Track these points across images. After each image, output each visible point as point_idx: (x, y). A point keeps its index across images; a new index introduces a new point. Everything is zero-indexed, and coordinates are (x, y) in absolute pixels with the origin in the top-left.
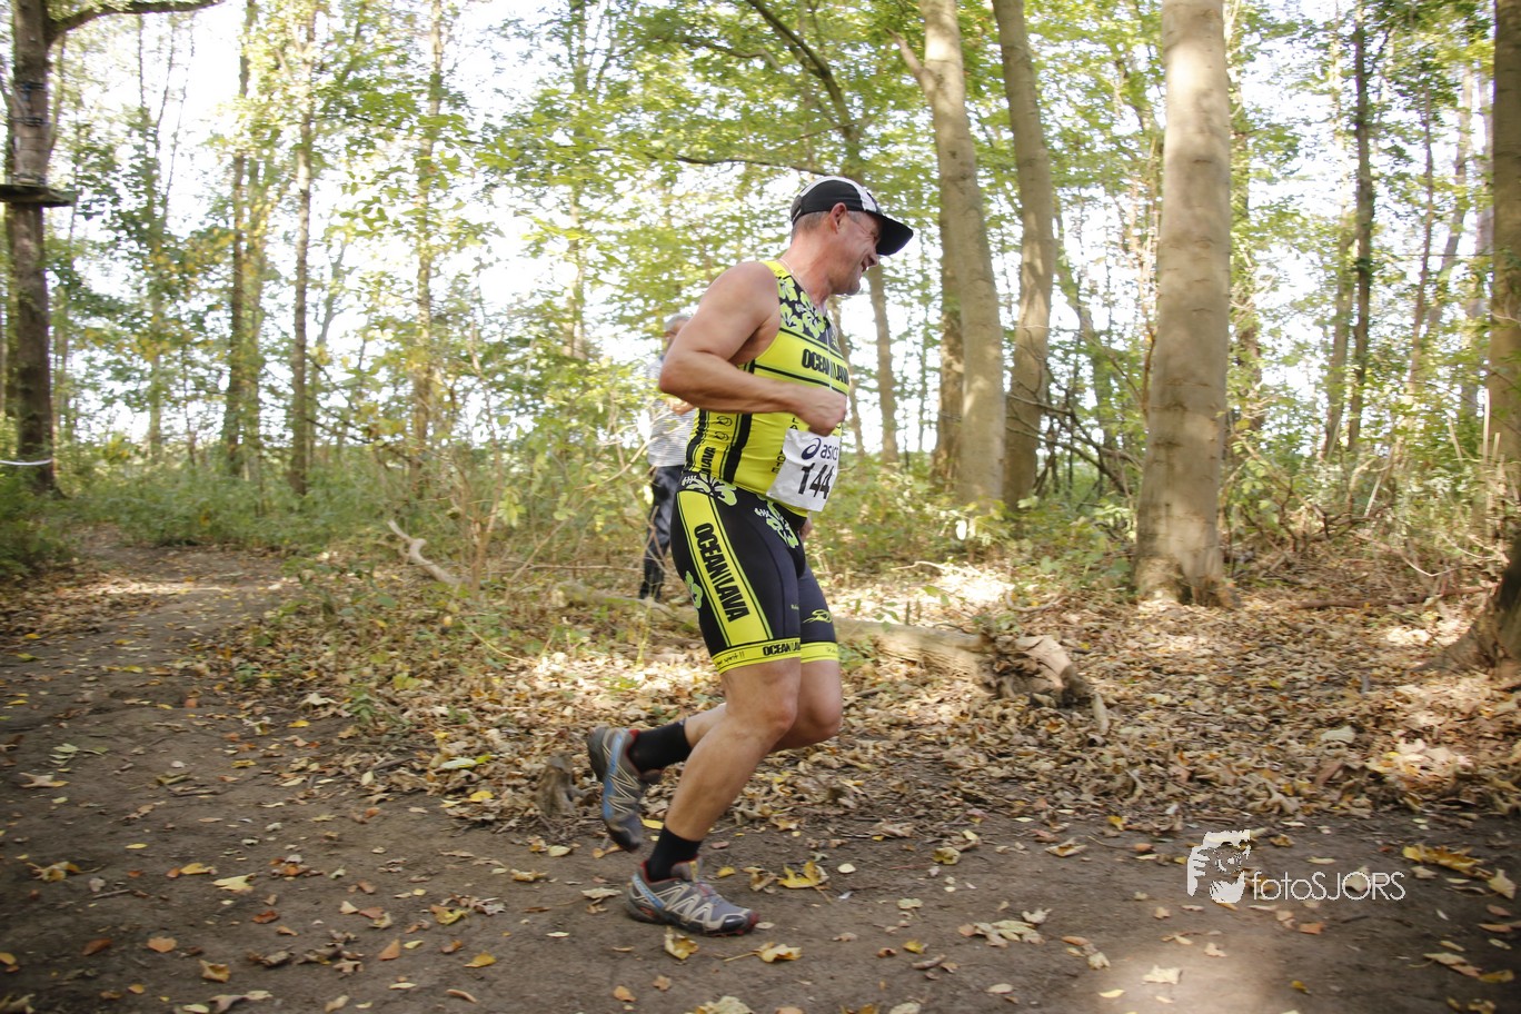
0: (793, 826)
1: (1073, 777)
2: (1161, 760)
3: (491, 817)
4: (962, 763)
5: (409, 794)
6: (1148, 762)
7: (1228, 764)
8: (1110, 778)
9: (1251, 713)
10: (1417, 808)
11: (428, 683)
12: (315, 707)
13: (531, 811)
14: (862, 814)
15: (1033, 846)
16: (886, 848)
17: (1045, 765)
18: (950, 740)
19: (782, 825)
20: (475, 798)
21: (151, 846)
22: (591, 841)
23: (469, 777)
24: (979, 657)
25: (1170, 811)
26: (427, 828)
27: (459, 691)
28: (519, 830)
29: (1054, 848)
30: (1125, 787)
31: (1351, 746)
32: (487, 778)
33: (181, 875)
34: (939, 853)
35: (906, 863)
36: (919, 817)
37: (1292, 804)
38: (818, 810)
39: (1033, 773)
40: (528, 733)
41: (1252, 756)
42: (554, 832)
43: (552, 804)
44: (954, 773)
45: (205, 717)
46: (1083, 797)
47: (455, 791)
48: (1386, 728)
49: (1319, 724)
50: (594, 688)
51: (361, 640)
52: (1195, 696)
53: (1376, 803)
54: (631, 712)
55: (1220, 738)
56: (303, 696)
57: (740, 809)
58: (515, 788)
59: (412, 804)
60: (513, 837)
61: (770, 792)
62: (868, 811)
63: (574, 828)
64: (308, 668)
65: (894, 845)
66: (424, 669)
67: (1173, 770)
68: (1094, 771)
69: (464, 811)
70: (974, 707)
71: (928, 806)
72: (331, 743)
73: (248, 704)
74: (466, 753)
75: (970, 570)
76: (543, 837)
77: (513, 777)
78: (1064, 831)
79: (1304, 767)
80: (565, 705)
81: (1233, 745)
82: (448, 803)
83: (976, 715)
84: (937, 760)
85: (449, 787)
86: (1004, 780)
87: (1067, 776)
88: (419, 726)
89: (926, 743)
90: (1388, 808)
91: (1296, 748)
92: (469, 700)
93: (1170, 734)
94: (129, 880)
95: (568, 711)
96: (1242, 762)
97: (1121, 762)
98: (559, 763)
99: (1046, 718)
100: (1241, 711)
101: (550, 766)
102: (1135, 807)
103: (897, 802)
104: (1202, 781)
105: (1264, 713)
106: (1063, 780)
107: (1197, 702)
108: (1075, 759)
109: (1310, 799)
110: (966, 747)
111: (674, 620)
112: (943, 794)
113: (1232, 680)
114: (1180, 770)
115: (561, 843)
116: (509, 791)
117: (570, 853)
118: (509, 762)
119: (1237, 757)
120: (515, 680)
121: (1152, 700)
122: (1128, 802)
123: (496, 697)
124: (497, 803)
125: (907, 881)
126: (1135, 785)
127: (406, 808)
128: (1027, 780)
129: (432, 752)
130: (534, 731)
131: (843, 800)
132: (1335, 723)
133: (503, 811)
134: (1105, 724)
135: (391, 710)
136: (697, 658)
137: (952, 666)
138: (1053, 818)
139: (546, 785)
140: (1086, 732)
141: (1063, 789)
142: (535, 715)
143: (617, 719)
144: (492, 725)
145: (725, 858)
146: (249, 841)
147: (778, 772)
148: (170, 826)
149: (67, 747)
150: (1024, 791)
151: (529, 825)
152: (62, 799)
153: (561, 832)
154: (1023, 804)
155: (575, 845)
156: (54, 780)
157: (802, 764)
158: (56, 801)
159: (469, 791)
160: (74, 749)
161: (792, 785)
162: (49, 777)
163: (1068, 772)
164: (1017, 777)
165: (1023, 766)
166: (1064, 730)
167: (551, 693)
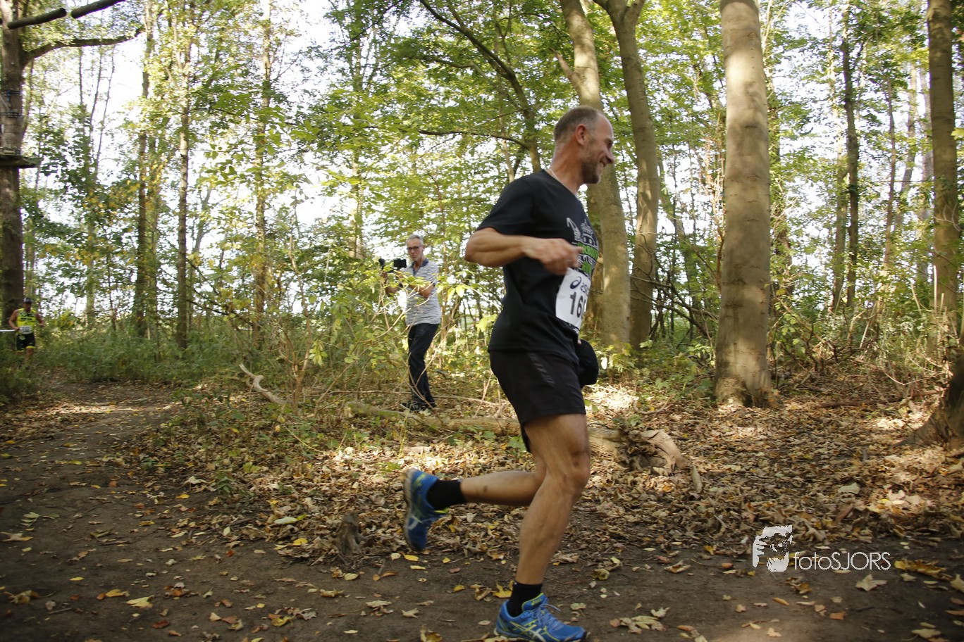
0: (501, 557)
1: (681, 521)
2: (736, 508)
3: (307, 555)
4: (609, 513)
5: (254, 541)
6: (728, 510)
7: (779, 510)
8: (704, 521)
9: (793, 476)
10: (902, 535)
11: (265, 468)
12: (193, 485)
13: (333, 551)
15: (656, 567)
16: (561, 570)
17: (662, 513)
18: (601, 498)
19: (494, 557)
20: (297, 543)
21: (86, 578)
22: (371, 570)
23: (292, 530)
24: (618, 445)
25: (743, 542)
26: (266, 563)
27: (285, 474)
29: (670, 567)
30: (714, 526)
31: (857, 496)
32: (304, 529)
33: (105, 597)
34: (596, 573)
35: (575, 579)
36: (582, 550)
37: (821, 535)
39: (655, 518)
40: (330, 500)
41: (795, 504)
42: (347, 564)
43: (346, 547)
44: (604, 520)
45: (121, 493)
46: (687, 534)
47: (283, 539)
48: (879, 484)
49: (836, 482)
50: (372, 470)
51: (223, 442)
52: (757, 466)
53: (875, 532)
54: (396, 485)
55: (773, 493)
56: (185, 478)
57: (467, 546)
58: (322, 536)
59: (256, 548)
60: (321, 568)
61: (486, 535)
63: (360, 561)
64: (189, 460)
65: (567, 568)
66: (263, 459)
67: (744, 514)
68: (694, 516)
69: (289, 551)
70: (616, 477)
71: (588, 542)
72: (203, 508)
73: (150, 484)
74: (290, 514)
75: (611, 388)
76: (340, 568)
77: (320, 529)
78: (676, 556)
79: (828, 510)
80: (353, 481)
81: (782, 497)
82: (280, 547)
83: (617, 482)
84: (593, 512)
85: (279, 536)
86: (636, 523)
87: (676, 520)
88: (260, 497)
89: (586, 501)
90: (883, 535)
91: (822, 498)
92: (292, 479)
93: (742, 491)
94: (72, 602)
95: (356, 485)
96: (788, 508)
97: (711, 510)
98: (350, 520)
99: (662, 483)
100: (786, 475)
101: (343, 524)
102: (721, 539)
103: (568, 540)
104: (763, 521)
105: (801, 476)
106: (674, 523)
107: (758, 470)
108: (681, 509)
109: (833, 531)
110: (611, 503)
111: (422, 425)
112: (597, 534)
113: (779, 455)
114: (749, 514)
115: (352, 571)
116: (318, 538)
117: (358, 578)
118: (317, 519)
119: (785, 505)
120: (322, 465)
121: (730, 469)
122: (716, 536)
123: (309, 476)
124: (310, 546)
125: (576, 592)
126: (720, 525)
127: (252, 551)
128: (651, 524)
129: (268, 513)
130: (335, 499)
132: (846, 481)
133: (314, 551)
134: (700, 486)
135: (241, 487)
136: (438, 449)
137: (601, 451)
138: (668, 548)
139: (342, 534)
140: (687, 492)
141: (674, 529)
142: (334, 488)
143: (387, 489)
144: (306, 495)
145: (458, 579)
146: (151, 574)
147: (491, 522)
148: (99, 565)
149: (33, 514)
150: (649, 530)
151: (331, 560)
152: (29, 549)
153: (352, 564)
154: (649, 539)
155: (361, 573)
156: (23, 536)
157: (506, 516)
158: (24, 550)
159: (292, 539)
160: (37, 516)
161: (500, 530)
162: (20, 535)
163: (677, 517)
164: (644, 522)
165: (648, 514)
166: (673, 490)
167: (344, 474)
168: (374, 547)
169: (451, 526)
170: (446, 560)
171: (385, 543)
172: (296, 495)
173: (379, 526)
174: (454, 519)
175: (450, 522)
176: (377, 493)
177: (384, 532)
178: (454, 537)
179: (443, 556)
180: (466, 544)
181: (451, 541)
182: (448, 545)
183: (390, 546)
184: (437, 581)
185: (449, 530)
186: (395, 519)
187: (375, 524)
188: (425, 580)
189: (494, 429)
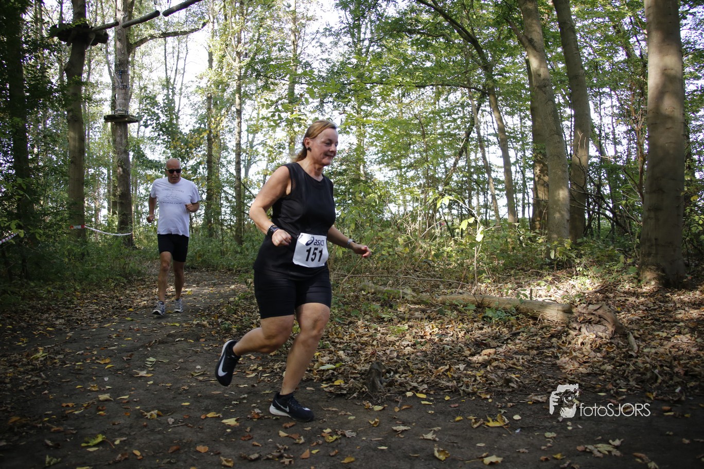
0: (488, 397)
1: (624, 373)
2: (668, 365)
3: (345, 392)
4: (567, 366)
5: (306, 381)
6: (661, 366)
8: (645, 374)
13: (364, 389)
14: (521, 391)
16: (534, 408)
17: (609, 367)
18: (559, 355)
19: (483, 396)
20: (337, 383)
21: (192, 404)
22: (392, 404)
23: (333, 373)
24: (570, 315)
25: (677, 391)
26: (316, 397)
28: (358, 398)
30: (651, 378)
32: (341, 374)
33: (206, 417)
35: (546, 415)
36: (549, 393)
38: (500, 389)
39: (603, 371)
40: (357, 352)
42: (375, 399)
43: (373, 387)
44: (564, 371)
45: (209, 346)
46: (631, 383)
47: (326, 380)
50: (385, 331)
52: (679, 333)
54: (405, 343)
55: (696, 353)
57: (462, 388)
58: (355, 378)
59: (307, 386)
60: (356, 401)
61: (475, 380)
62: (524, 390)
63: (384, 397)
64: (253, 323)
65: (539, 406)
67: (675, 370)
68: (634, 370)
69: (331, 389)
70: (569, 339)
71: (553, 387)
72: (266, 357)
74: (330, 362)
75: (559, 274)
76: (370, 402)
77: (353, 373)
78: (623, 400)
80: (373, 340)
82: (324, 385)
83: (570, 343)
84: (554, 365)
85: (324, 378)
86: (589, 374)
87: (620, 373)
89: (547, 357)
92: (328, 337)
93: (670, 352)
94: (184, 420)
95: (375, 343)
97: (648, 365)
98: (376, 367)
99: (606, 344)
101: (371, 369)
102: (658, 388)
103: (538, 385)
104: (692, 375)
106: (618, 375)
107: (681, 336)
108: (623, 364)
110: (567, 359)
111: (419, 299)
112: (559, 381)
113: (697, 325)
114: (679, 370)
115: (379, 404)
116: (352, 380)
117: (384, 409)
118: (350, 366)
120: (348, 328)
121: (658, 335)
122: (654, 386)
123: (340, 336)
124: (346, 386)
125: (547, 424)
126: (657, 377)
127: (305, 388)
128: (600, 375)
130: (360, 352)
131: (511, 384)
133: (350, 389)
134: (636, 347)
136: (431, 317)
137: (556, 320)
138: (618, 393)
139: (370, 377)
140: (627, 351)
141: (619, 379)
142: (359, 344)
143: (398, 346)
144: (340, 349)
145: (457, 412)
146: (235, 402)
147: (478, 371)
148: (199, 395)
149: (152, 359)
150: (600, 380)
151: (363, 396)
152: (151, 382)
153: (378, 399)
154: (600, 386)
155: (386, 405)
156: (147, 373)
157: (488, 367)
158: (149, 383)
159: (333, 380)
160: (154, 360)
161: (485, 377)
162: (145, 372)
163: (620, 370)
164: (595, 373)
165: (597, 368)
166: (615, 350)
167: (365, 334)
168: (394, 387)
169: (448, 373)
170: (447, 398)
171: (401, 384)
172: (332, 349)
173: (396, 372)
174: (450, 367)
175: (447, 371)
176: (391, 348)
177: (400, 377)
178: (452, 381)
179: (444, 395)
180: (461, 386)
181: (450, 384)
182: (447, 387)
183: (405, 387)
184: (442, 413)
185: (447, 376)
186: (407, 367)
187: (393, 370)
188: (433, 412)
189: (473, 303)
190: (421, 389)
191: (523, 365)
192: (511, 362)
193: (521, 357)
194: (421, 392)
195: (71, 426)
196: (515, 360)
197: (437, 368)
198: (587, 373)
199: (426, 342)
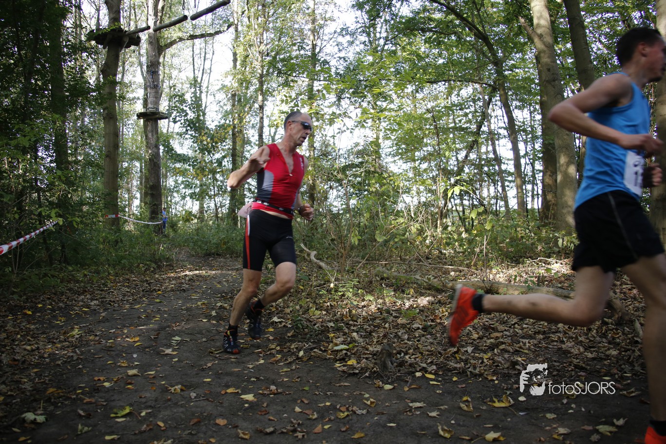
0: (495, 378)
1: (629, 358)
3: (357, 371)
4: (572, 351)
11: (324, 313)
12: (276, 323)
13: (375, 369)
17: (614, 353)
18: (565, 340)
19: (490, 378)
20: (349, 363)
21: (213, 380)
22: (402, 383)
23: (346, 354)
26: (330, 375)
27: (338, 316)
29: (625, 392)
32: (354, 354)
33: (226, 393)
35: (550, 397)
36: (554, 376)
38: (506, 371)
39: (608, 356)
40: (370, 334)
42: (385, 378)
43: (384, 366)
44: (569, 355)
46: (636, 368)
47: (340, 360)
50: (398, 315)
51: (294, 294)
54: (415, 326)
56: (271, 318)
57: (470, 370)
58: (367, 359)
59: (322, 365)
60: (367, 380)
61: (482, 362)
63: (395, 377)
66: (321, 307)
68: (639, 355)
69: (344, 368)
71: (557, 370)
72: (284, 338)
74: (343, 343)
75: (564, 262)
76: (381, 381)
77: (365, 354)
78: (629, 384)
80: (385, 323)
82: (337, 365)
84: (560, 349)
85: (337, 358)
86: (594, 359)
87: (626, 358)
88: (322, 331)
89: (553, 341)
92: (343, 320)
94: (206, 394)
95: (387, 325)
98: (387, 348)
99: (611, 330)
101: (382, 350)
106: (623, 360)
108: (629, 350)
110: (573, 343)
111: (430, 285)
112: (565, 365)
115: (389, 384)
116: (364, 360)
117: (394, 388)
118: (362, 347)
120: (362, 311)
123: (355, 319)
124: (359, 365)
125: (552, 405)
127: (319, 367)
128: (605, 360)
129: (328, 343)
130: (374, 334)
131: (518, 367)
133: (362, 369)
135: (308, 324)
136: (441, 302)
138: (622, 377)
139: (381, 358)
140: (632, 337)
141: (624, 364)
142: (372, 327)
143: (409, 329)
144: (354, 331)
145: (465, 392)
146: (254, 380)
147: (485, 354)
148: (220, 372)
149: (177, 338)
150: (605, 364)
151: (375, 375)
152: (176, 359)
153: (389, 379)
154: (605, 371)
155: (395, 385)
156: (173, 351)
157: (496, 350)
158: (174, 360)
159: (346, 360)
160: (180, 339)
161: (492, 359)
162: (171, 350)
163: (626, 356)
164: (600, 358)
165: (602, 353)
166: (620, 336)
167: (378, 317)
168: (404, 367)
169: (457, 355)
170: (455, 379)
171: (411, 365)
172: (346, 330)
173: (406, 353)
174: (458, 350)
175: (455, 353)
176: (402, 331)
177: (410, 358)
178: (460, 363)
179: (452, 375)
180: (469, 368)
181: (458, 366)
182: (455, 368)
183: (414, 367)
184: (450, 393)
185: (456, 358)
186: (417, 348)
187: (403, 352)
188: (441, 392)
189: (482, 288)
190: (429, 369)
191: (529, 349)
192: (518, 345)
193: (527, 341)
194: (430, 373)
195: (101, 398)
196: (521, 343)
197: (445, 350)
198: (593, 358)
199: (436, 326)
